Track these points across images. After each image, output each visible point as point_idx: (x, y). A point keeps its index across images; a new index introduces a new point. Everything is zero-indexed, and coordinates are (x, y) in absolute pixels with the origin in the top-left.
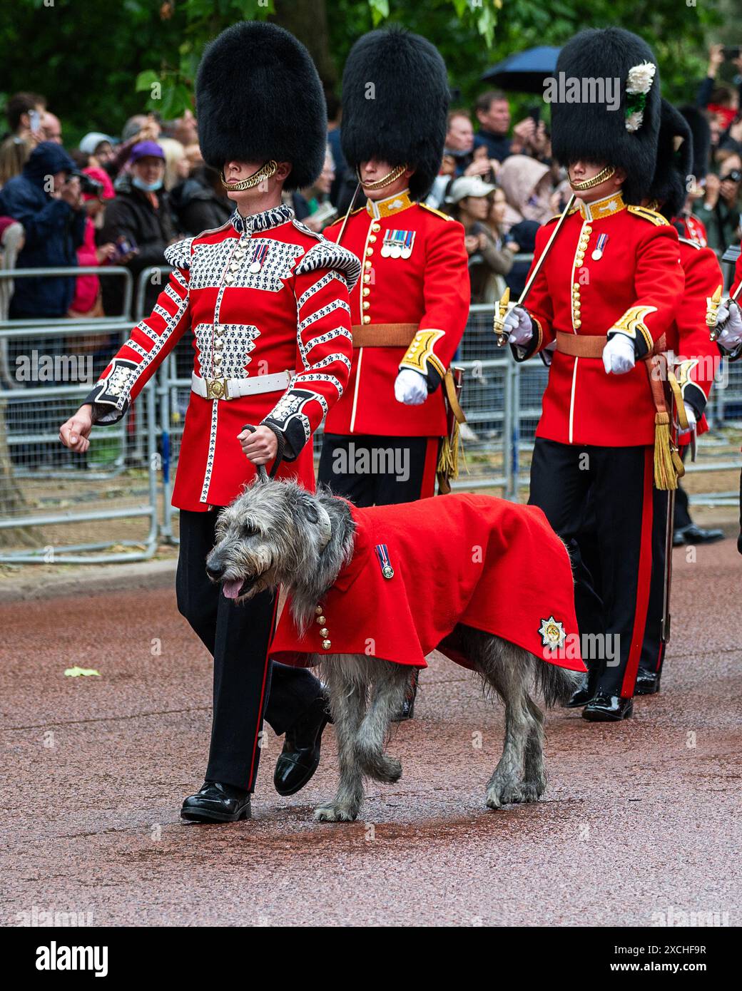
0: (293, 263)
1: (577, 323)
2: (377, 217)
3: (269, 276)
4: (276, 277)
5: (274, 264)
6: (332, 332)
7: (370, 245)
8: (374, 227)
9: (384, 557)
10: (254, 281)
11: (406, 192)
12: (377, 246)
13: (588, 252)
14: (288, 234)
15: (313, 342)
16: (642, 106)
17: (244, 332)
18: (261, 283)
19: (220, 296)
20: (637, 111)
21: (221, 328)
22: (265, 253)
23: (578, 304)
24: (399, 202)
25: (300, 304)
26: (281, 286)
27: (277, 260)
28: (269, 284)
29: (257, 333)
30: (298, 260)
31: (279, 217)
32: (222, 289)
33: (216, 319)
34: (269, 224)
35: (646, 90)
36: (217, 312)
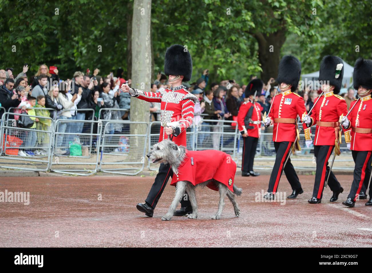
0: (182, 98)
1: (320, 119)
2: (284, 95)
3: (177, 100)
4: (178, 101)
5: (178, 98)
6: (189, 112)
7: (282, 101)
8: (283, 97)
9: (192, 160)
10: (173, 101)
11: (290, 90)
12: (284, 102)
13: (325, 104)
14: (182, 91)
15: (184, 114)
16: (339, 73)
17: (171, 112)
18: (175, 102)
19: (166, 104)
20: (338, 74)
21: (166, 111)
22: (176, 95)
23: (321, 115)
24: (289, 92)
25: (183, 106)
26: (179, 102)
27: (179, 97)
28: (176, 102)
29: (173, 113)
30: (183, 97)
31: (180, 88)
32: (167, 103)
33: (165, 109)
34: (178, 89)
35: (340, 70)
36: (165, 108)
